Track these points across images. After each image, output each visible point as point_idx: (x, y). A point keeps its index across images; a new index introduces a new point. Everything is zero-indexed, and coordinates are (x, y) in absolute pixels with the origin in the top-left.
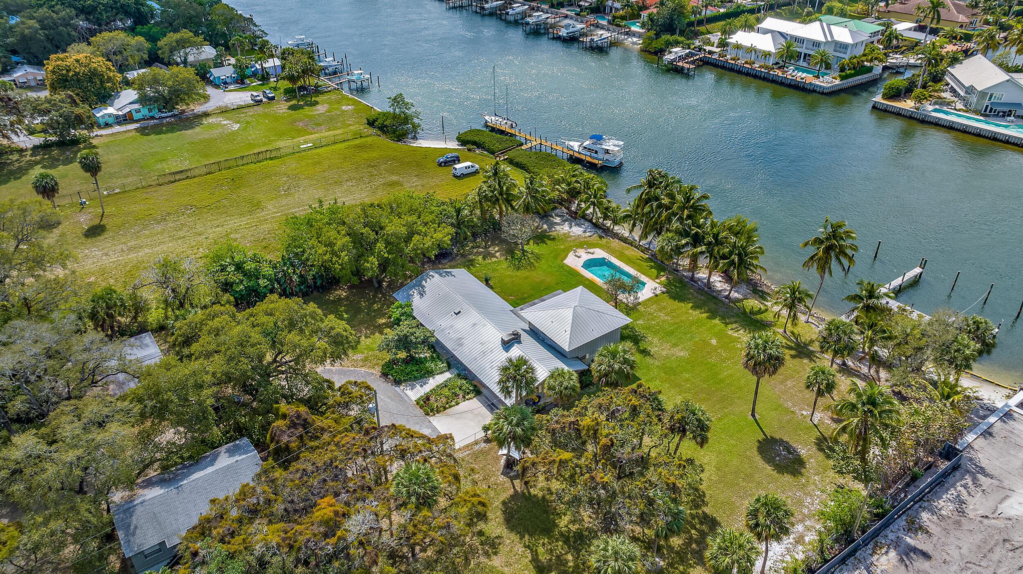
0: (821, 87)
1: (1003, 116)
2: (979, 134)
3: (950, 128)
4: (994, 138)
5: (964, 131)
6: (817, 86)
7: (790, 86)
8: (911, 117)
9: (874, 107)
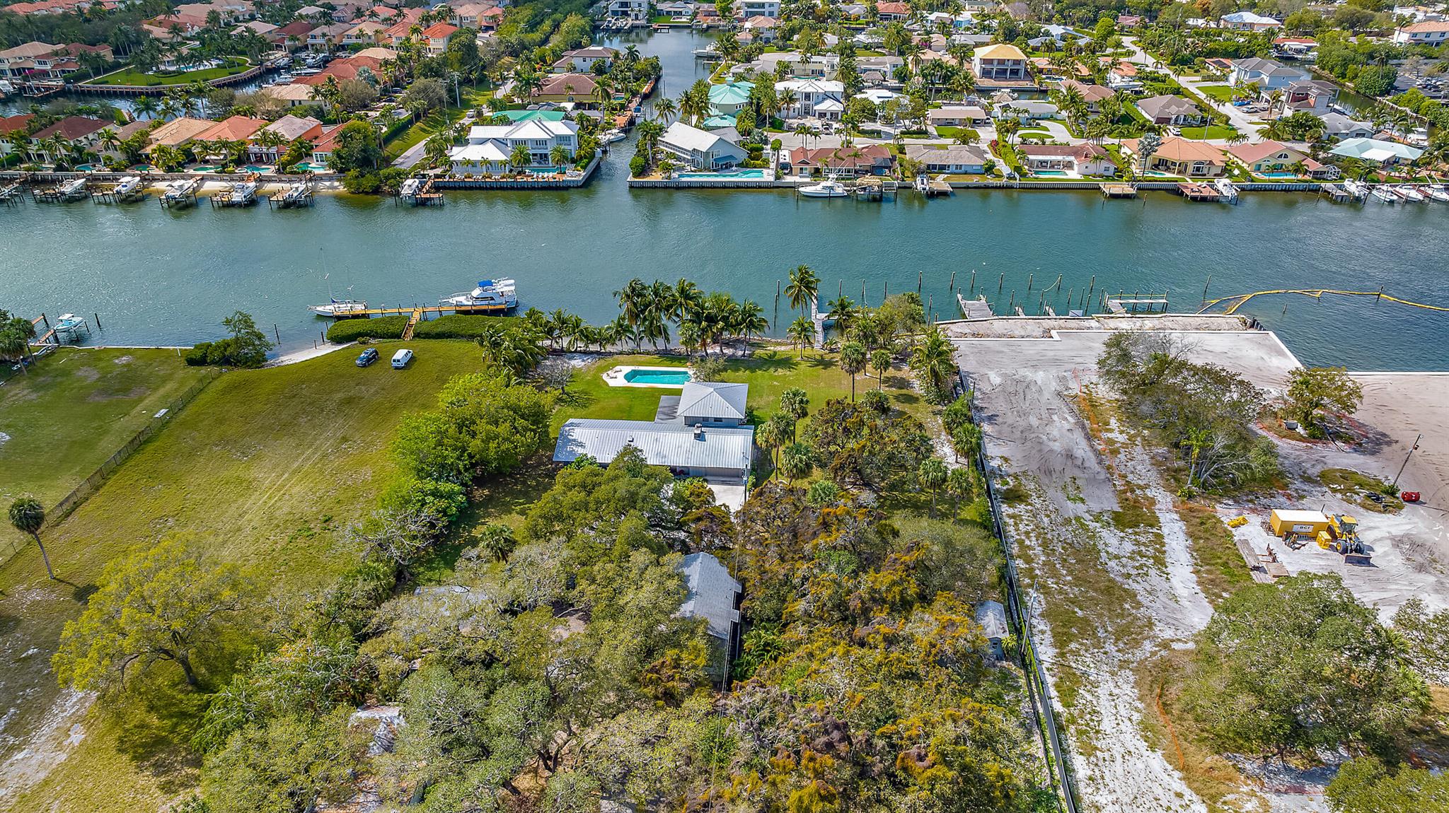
0: (573, 181)
1: (726, 168)
2: (713, 187)
3: (689, 187)
4: (724, 187)
5: (701, 187)
6: (570, 181)
7: (543, 188)
8: (666, 188)
9: (631, 187)
